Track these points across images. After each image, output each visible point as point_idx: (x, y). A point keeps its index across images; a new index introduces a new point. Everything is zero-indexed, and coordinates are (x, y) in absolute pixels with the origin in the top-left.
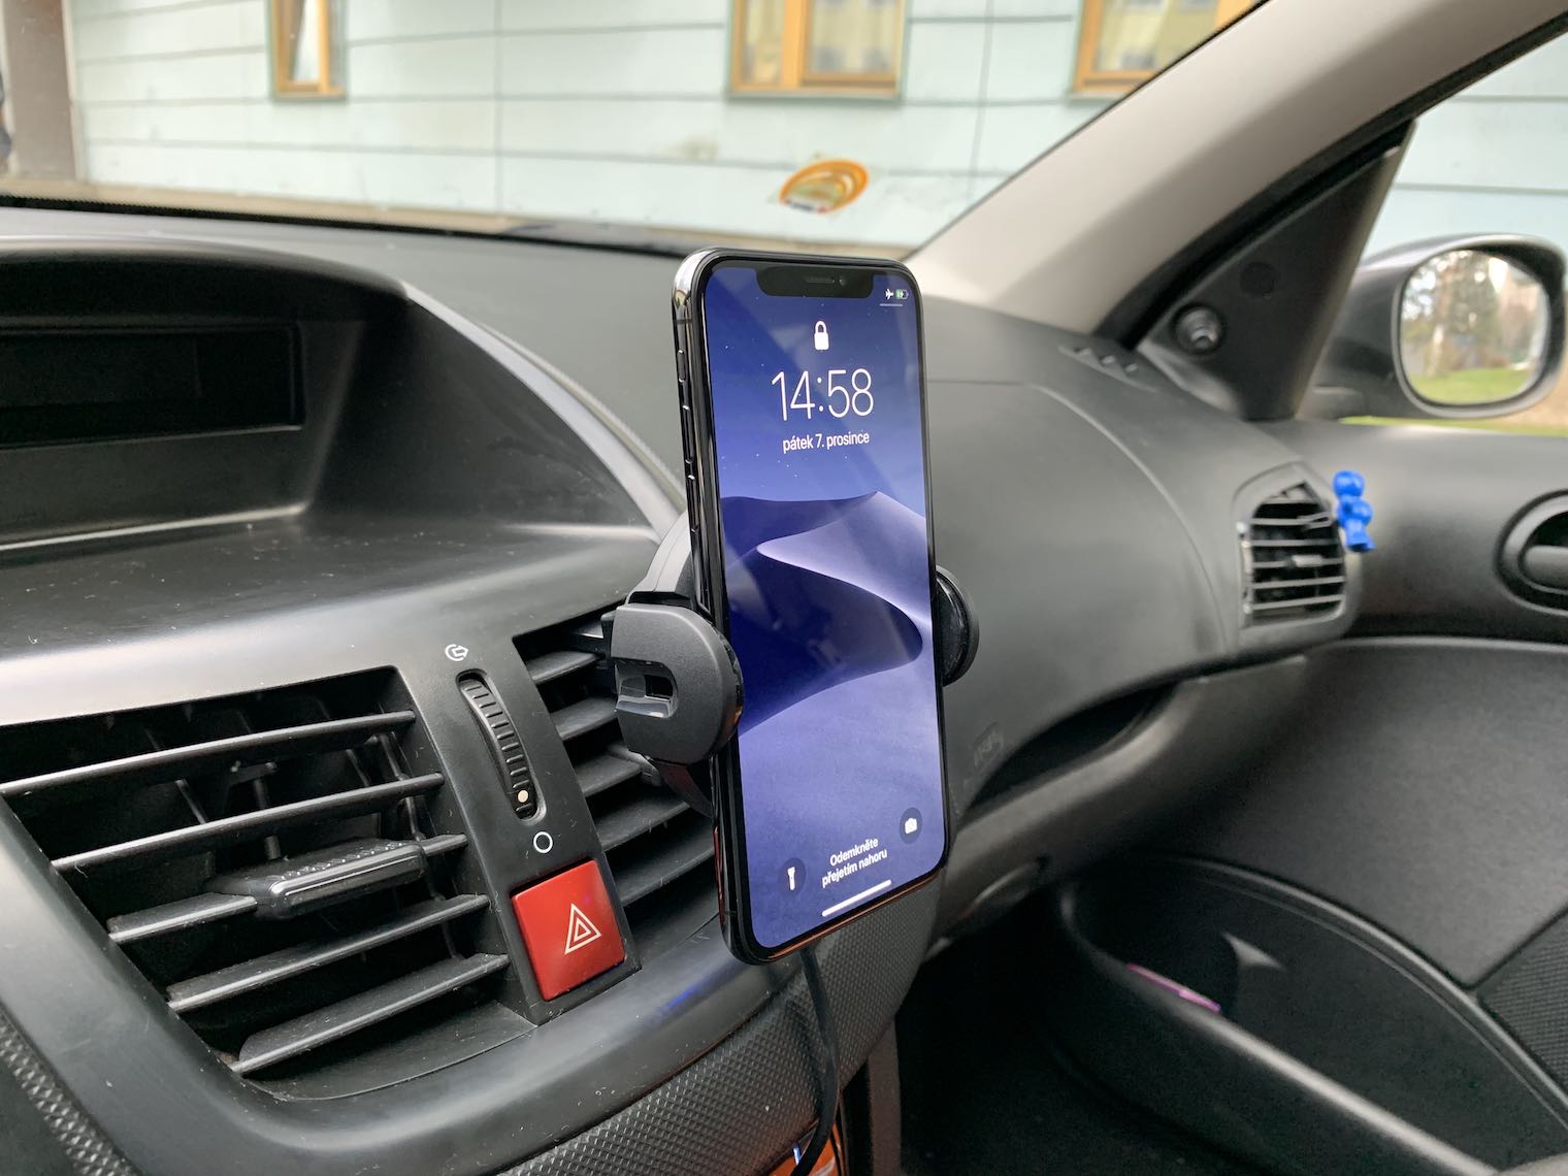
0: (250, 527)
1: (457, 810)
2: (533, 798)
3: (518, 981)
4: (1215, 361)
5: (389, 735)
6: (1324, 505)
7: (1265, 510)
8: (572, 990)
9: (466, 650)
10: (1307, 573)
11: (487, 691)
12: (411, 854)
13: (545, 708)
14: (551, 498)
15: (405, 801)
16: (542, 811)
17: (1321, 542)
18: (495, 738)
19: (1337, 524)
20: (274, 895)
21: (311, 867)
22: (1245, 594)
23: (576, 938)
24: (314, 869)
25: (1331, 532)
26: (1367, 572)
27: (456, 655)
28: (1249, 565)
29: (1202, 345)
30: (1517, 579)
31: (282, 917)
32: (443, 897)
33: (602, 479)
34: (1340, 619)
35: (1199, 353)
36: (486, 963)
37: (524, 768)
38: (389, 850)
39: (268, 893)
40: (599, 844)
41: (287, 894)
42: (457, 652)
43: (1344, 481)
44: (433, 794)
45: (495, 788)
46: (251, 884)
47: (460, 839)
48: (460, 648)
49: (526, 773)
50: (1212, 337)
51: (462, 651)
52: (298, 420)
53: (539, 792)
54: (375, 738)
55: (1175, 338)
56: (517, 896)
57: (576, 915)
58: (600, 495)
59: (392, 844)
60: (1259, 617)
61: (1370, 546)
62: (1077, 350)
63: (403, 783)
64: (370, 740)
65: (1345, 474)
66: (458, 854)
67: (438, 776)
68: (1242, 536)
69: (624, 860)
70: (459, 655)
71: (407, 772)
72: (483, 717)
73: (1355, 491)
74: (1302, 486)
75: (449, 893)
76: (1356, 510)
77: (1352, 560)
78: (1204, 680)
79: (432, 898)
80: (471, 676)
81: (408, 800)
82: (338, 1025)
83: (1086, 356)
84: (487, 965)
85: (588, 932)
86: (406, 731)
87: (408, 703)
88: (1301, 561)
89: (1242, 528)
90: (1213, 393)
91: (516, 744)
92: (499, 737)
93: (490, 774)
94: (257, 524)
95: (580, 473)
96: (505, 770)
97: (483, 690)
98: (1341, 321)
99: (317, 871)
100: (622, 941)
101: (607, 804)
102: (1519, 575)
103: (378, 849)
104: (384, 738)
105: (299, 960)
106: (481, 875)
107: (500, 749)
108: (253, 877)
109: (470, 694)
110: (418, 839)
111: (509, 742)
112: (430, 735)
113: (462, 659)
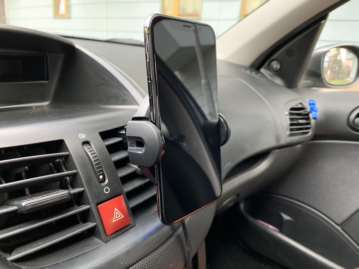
1: (81, 181)
2: (104, 178)
3: (99, 230)
5: (62, 159)
6: (306, 108)
7: (292, 109)
8: (115, 232)
9: (85, 135)
10: (302, 124)
12: (66, 193)
13: (108, 153)
14: (112, 99)
15: (67, 178)
16: (107, 181)
17: (306, 117)
19: (309, 112)
20: (23, 206)
21: (35, 197)
23: (116, 218)
25: (308, 114)
26: (317, 125)
27: (82, 137)
28: (289, 122)
29: (276, 69)
30: (353, 127)
31: (25, 212)
32: (77, 206)
33: (126, 93)
34: (310, 136)
36: (90, 225)
39: (21, 205)
41: (27, 206)
42: (82, 136)
43: (311, 102)
44: (75, 176)
45: (93, 174)
47: (82, 189)
48: (83, 135)
50: (279, 67)
51: (84, 136)
53: (106, 176)
56: (99, 206)
57: (116, 211)
58: (126, 97)
59: (61, 191)
61: (317, 118)
62: (246, 70)
63: (66, 173)
65: (311, 100)
66: (81, 194)
68: (287, 115)
69: (131, 195)
70: (83, 137)
71: (67, 170)
72: (89, 154)
73: (314, 104)
75: (79, 205)
76: (314, 109)
77: (313, 121)
78: (277, 151)
79: (74, 206)
80: (86, 143)
82: (43, 245)
83: (248, 72)
84: (90, 226)
85: (120, 216)
86: (67, 158)
87: (67, 150)
88: (301, 121)
89: (287, 113)
90: (279, 81)
91: (99, 162)
92: (94, 160)
94: (36, 107)
95: (120, 92)
97: (90, 147)
98: (309, 65)
99: (37, 198)
100: (130, 218)
101: (126, 179)
102: (353, 125)
103: (57, 192)
105: (30, 226)
106: (88, 200)
107: (94, 163)
108: (17, 200)
109: (86, 147)
110: (70, 189)
111: (97, 162)
112: (73, 159)
113: (84, 138)
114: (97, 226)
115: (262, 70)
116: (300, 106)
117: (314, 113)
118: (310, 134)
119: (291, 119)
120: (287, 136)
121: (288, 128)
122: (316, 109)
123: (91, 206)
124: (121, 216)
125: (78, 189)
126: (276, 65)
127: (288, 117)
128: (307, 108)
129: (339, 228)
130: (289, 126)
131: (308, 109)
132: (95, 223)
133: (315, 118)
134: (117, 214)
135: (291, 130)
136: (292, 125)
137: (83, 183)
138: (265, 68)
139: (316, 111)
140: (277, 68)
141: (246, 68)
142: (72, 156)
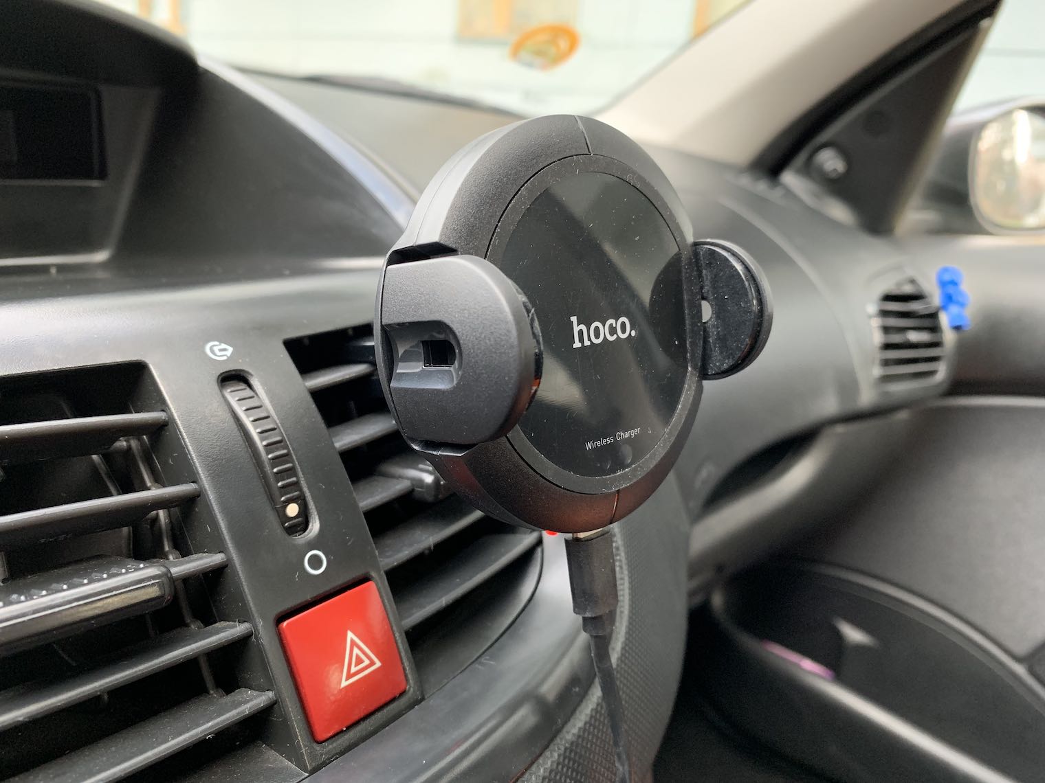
0: (53, 269)
1: (216, 527)
2: (304, 514)
3: (286, 721)
4: (837, 187)
5: (140, 439)
6: (927, 294)
7: (888, 298)
8: (349, 728)
9: (230, 349)
10: (916, 346)
11: (252, 394)
12: (154, 577)
16: (315, 527)
17: (927, 323)
18: (260, 444)
19: (939, 309)
22: (874, 361)
23: (353, 670)
26: (961, 347)
27: (219, 354)
28: (878, 338)
29: (833, 175)
32: (199, 623)
34: (940, 384)
35: (831, 181)
36: (249, 702)
37: (294, 479)
38: (126, 573)
40: (379, 565)
42: (220, 350)
43: (947, 277)
45: (262, 501)
47: (217, 559)
48: (223, 346)
49: (295, 486)
50: (841, 168)
51: (225, 350)
52: (102, 175)
53: (311, 505)
54: (125, 443)
55: (809, 170)
56: (285, 624)
57: (353, 643)
59: (131, 564)
60: (887, 379)
61: (966, 329)
63: (154, 492)
64: (117, 444)
65: (945, 270)
66: (216, 576)
67: (193, 486)
68: (870, 317)
70: (221, 353)
71: (159, 481)
72: (247, 421)
73: (954, 283)
74: (912, 281)
75: (208, 618)
76: (954, 298)
77: (949, 337)
79: (189, 626)
80: (234, 378)
84: (248, 705)
85: (367, 662)
86: (160, 432)
87: (161, 404)
88: (914, 337)
89: (872, 309)
90: (839, 212)
91: (285, 451)
92: (265, 443)
93: (255, 484)
94: (59, 267)
96: (272, 480)
97: (248, 393)
104: (134, 443)
106: (243, 600)
107: (266, 457)
109: (234, 395)
110: (171, 557)
111: (277, 449)
112: (183, 439)
113: (225, 358)
114: (275, 706)
115: (789, 178)
116: (908, 289)
117: (954, 309)
118: (939, 377)
119: (886, 330)
120: (873, 380)
121: (875, 357)
122: (963, 299)
123: (255, 627)
124: (372, 663)
125: (201, 558)
126: (830, 161)
127: (876, 323)
128: (932, 296)
129: (1020, 670)
130: (878, 350)
131: (936, 299)
132: (271, 694)
133: (955, 328)
134: (357, 656)
135: (886, 363)
136: (888, 346)
137: (220, 535)
138: (797, 171)
139: (962, 305)
140: (834, 170)
141: (740, 170)
142: (178, 427)
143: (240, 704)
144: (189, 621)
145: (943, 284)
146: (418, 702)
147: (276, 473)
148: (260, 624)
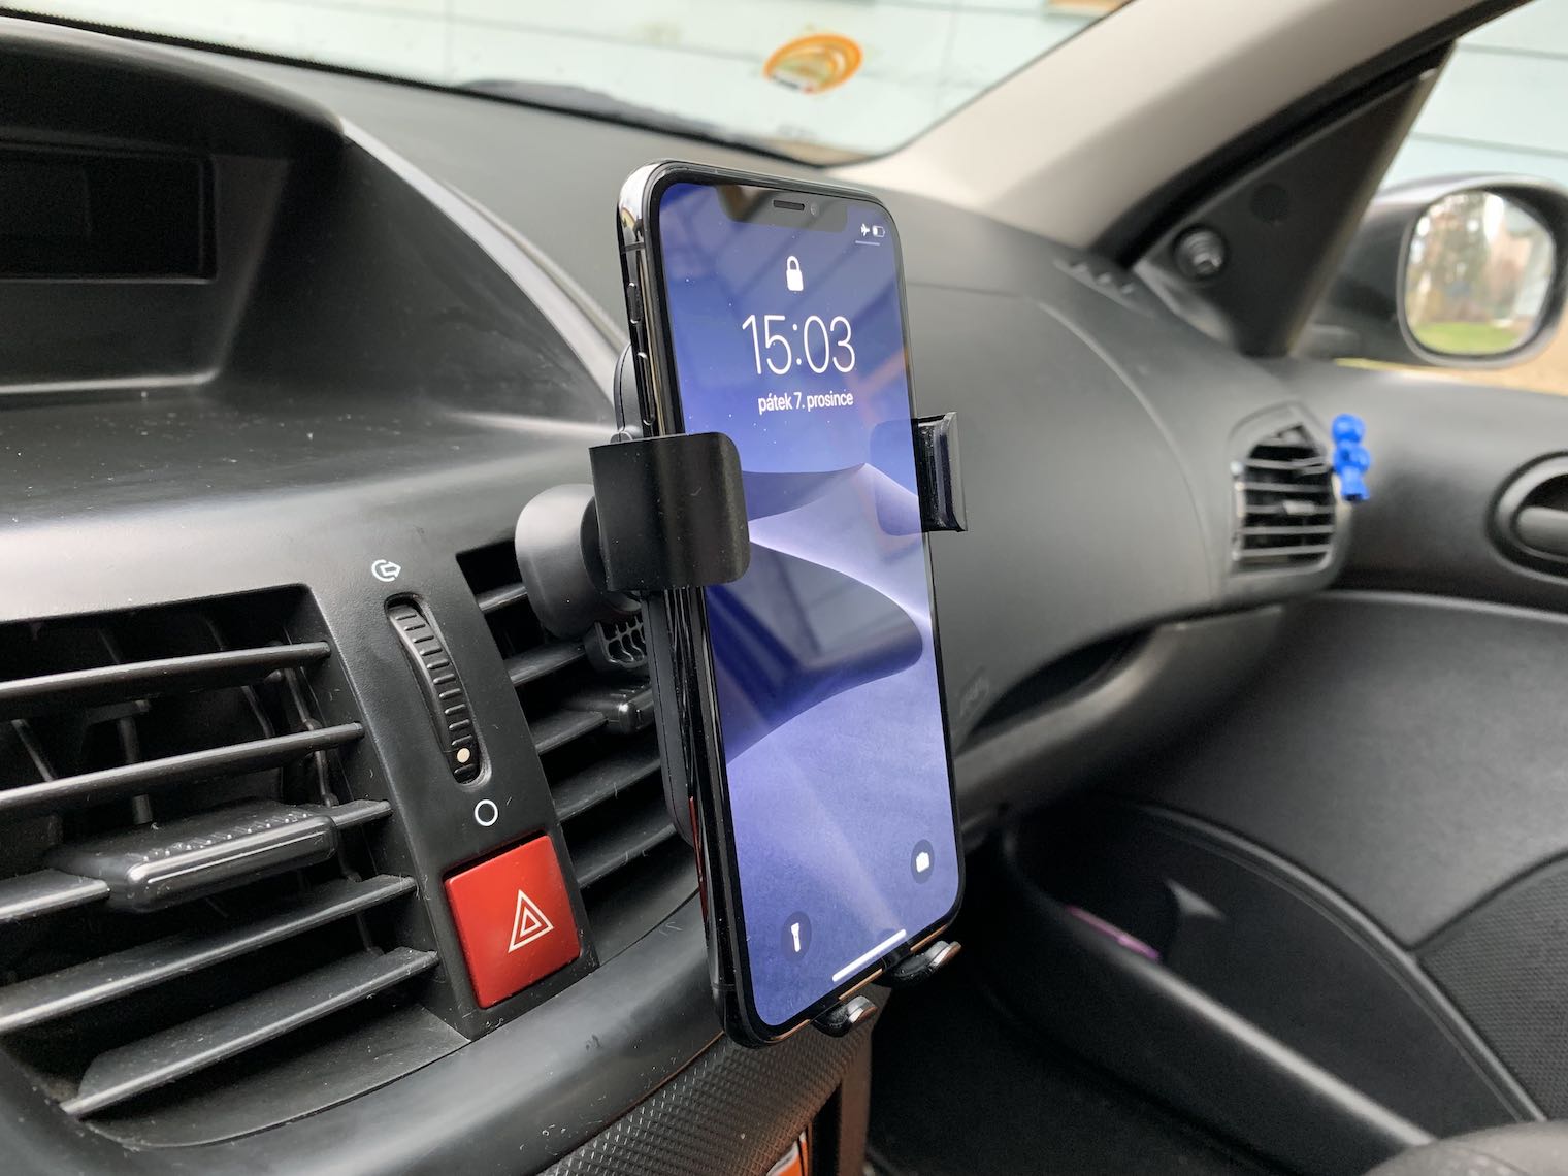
0: (144, 394)
1: (380, 772)
2: (476, 758)
3: (448, 984)
4: (1214, 288)
5: (297, 672)
6: (1319, 451)
7: (1260, 452)
8: (514, 995)
9: (399, 568)
10: (1295, 520)
11: (423, 622)
12: (318, 829)
13: (495, 647)
14: (504, 385)
15: (314, 755)
16: (486, 775)
17: (1313, 489)
18: (432, 682)
19: (1332, 470)
20: (133, 882)
21: (186, 843)
22: (1234, 540)
23: (523, 932)
24: (189, 847)
25: (1324, 479)
26: (1359, 522)
27: (386, 574)
28: (1241, 509)
29: (1205, 270)
30: (1509, 540)
31: (143, 911)
32: (358, 878)
33: (568, 365)
34: (1327, 570)
35: (1201, 278)
36: (411, 962)
37: (467, 721)
38: (291, 823)
39: (126, 879)
40: (555, 815)
41: (150, 881)
42: (387, 570)
43: (1344, 427)
44: (350, 749)
45: (430, 746)
46: (104, 863)
47: (381, 807)
48: (391, 565)
49: (468, 728)
50: (1216, 262)
51: (393, 569)
52: (209, 272)
53: (484, 749)
54: (279, 673)
55: (1173, 261)
56: (452, 880)
57: (524, 904)
58: (564, 385)
59: (293, 814)
60: (1247, 565)
61: (1365, 498)
62: (1073, 264)
63: (313, 734)
64: (271, 675)
65: (1344, 418)
66: (378, 827)
67: (356, 727)
68: (1236, 478)
69: (583, 835)
70: (388, 573)
71: (319, 720)
72: (417, 655)
73: (1353, 437)
74: (1299, 429)
75: (367, 872)
76: (1353, 457)
77: (1342, 510)
78: (1181, 627)
79: (344, 877)
80: (402, 601)
81: (318, 753)
82: (213, 1046)
83: (1082, 272)
84: (410, 965)
85: (538, 925)
86: (319, 666)
87: (322, 632)
88: (1292, 507)
89: (1237, 468)
90: (1209, 322)
91: (458, 690)
92: (436, 680)
93: (424, 727)
94: (154, 393)
95: (541, 357)
96: (443, 722)
97: (418, 620)
98: (1346, 258)
99: (193, 850)
100: (579, 932)
101: (564, 765)
102: (1510, 537)
103: (276, 820)
104: (289, 674)
105: (165, 963)
106: (407, 852)
107: (437, 696)
108: (107, 852)
109: (401, 624)
110: (328, 806)
111: (450, 688)
112: (348, 676)
113: (393, 579)
114: (439, 967)
115: (1144, 269)
116: (1292, 439)
117: (1350, 474)
118: (1325, 563)
119: (1253, 496)
120: (1228, 565)
121: (1236, 534)
122: (1363, 461)
123: (419, 881)
124: (544, 926)
125: (364, 807)
126: (1202, 251)
127: (1240, 486)
128: (1324, 453)
129: (1408, 961)
130: (1239, 524)
131: (1330, 456)
132: (433, 954)
133: (1351, 498)
134: (528, 917)
135: (1251, 542)
136: (1252, 520)
137: (385, 783)
138: (1158, 262)
139: (1362, 468)
140: (1207, 263)
141: (1075, 255)
142: (342, 660)
143: (400, 964)
144: (345, 873)
145: (1339, 437)
146: (592, 969)
147: (448, 715)
148: (426, 879)
